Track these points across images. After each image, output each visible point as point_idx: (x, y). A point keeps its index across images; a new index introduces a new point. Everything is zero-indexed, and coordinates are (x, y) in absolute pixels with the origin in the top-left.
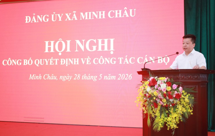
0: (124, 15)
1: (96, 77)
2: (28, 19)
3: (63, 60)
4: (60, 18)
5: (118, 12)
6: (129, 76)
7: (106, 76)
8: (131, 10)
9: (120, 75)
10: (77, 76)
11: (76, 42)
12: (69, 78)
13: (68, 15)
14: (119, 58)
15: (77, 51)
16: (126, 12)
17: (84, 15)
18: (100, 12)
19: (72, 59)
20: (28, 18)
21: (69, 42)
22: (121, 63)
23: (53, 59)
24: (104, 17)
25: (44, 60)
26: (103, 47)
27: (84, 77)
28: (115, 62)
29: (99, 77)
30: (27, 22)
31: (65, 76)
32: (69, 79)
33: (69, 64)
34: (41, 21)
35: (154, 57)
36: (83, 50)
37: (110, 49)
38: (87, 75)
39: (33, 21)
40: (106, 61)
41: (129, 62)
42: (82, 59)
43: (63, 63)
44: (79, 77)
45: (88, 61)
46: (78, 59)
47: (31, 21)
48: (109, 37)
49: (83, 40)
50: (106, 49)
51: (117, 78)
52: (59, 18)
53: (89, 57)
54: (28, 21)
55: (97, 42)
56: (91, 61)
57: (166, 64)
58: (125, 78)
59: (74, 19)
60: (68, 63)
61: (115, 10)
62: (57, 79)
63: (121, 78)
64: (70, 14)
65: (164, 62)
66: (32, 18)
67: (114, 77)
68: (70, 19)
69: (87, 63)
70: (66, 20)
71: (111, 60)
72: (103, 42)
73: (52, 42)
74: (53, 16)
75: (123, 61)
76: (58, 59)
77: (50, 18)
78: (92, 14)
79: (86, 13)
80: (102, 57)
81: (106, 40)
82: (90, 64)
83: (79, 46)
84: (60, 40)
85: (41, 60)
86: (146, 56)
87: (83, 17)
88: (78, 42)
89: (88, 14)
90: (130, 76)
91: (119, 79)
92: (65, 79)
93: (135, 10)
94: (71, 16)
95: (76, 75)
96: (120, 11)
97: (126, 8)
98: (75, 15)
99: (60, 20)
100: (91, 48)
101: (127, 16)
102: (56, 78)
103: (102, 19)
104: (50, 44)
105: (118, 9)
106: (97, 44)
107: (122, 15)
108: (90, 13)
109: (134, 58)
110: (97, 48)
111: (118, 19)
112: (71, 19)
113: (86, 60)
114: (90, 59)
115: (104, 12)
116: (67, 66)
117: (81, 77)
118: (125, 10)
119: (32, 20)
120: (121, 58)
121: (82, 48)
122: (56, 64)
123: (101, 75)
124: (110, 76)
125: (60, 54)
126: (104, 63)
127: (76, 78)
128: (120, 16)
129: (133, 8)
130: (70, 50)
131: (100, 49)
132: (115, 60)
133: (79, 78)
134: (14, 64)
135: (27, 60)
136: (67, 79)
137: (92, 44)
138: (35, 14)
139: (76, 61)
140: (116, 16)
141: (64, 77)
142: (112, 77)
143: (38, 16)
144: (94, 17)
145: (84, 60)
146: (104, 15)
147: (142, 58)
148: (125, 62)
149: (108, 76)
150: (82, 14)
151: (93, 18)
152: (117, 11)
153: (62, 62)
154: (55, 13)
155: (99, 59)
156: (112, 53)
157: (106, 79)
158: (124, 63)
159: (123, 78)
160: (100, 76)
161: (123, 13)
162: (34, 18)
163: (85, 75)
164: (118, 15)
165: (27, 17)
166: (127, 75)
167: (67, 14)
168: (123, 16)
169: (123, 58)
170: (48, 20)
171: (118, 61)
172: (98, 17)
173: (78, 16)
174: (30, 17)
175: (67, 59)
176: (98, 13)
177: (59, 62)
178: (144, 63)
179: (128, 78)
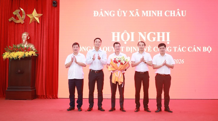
8: (182, 11)
9: (175, 60)
11: (139, 33)
13: (132, 12)
16: (178, 12)
17: (145, 13)
19: (136, 47)
21: (132, 33)
22: (175, 51)
24: (161, 15)
25: (111, 47)
26: (161, 39)
28: (171, 50)
30: (95, 16)
33: (133, 51)
34: (108, 16)
35: (200, 47)
36: (145, 41)
37: (167, 40)
39: (101, 15)
41: (181, 50)
47: (99, 15)
48: (166, 31)
49: (145, 33)
50: (163, 40)
52: (124, 14)
53: (150, 46)
55: (157, 34)
56: (152, 49)
57: (209, 52)
58: (179, 62)
59: (137, 15)
61: (170, 10)
65: (208, 50)
66: (99, 13)
68: (133, 15)
70: (130, 16)
71: (168, 48)
72: (161, 35)
73: (118, 33)
74: (118, 12)
76: (124, 47)
77: (116, 13)
78: (151, 12)
79: (147, 12)
81: (163, 33)
83: (141, 37)
84: (126, 32)
85: (109, 47)
86: (194, 46)
87: (145, 15)
89: (149, 12)
90: (182, 61)
93: (185, 11)
94: (134, 13)
96: (174, 11)
97: (178, 9)
98: (137, 12)
100: (152, 39)
101: (180, 15)
103: (160, 17)
104: (116, 35)
105: (173, 10)
106: (156, 36)
107: (176, 15)
109: (185, 47)
110: (156, 39)
111: (173, 17)
113: (148, 48)
115: (161, 12)
116: (131, 52)
118: (178, 11)
120: (175, 47)
121: (144, 38)
122: (122, 51)
125: (125, 43)
128: (174, 15)
129: (184, 10)
130: (134, 40)
131: (159, 40)
132: (171, 49)
134: (84, 50)
137: (152, 36)
138: (102, 10)
140: (171, 15)
143: (105, 12)
144: (154, 15)
146: (161, 13)
147: (191, 47)
148: (178, 50)
150: (143, 12)
151: (152, 16)
153: (127, 49)
154: (120, 10)
156: (168, 43)
159: (177, 62)
161: (176, 13)
162: (101, 12)
165: (95, 12)
167: (130, 11)
169: (177, 47)
170: (114, 15)
171: (173, 49)
172: (157, 15)
173: (140, 13)
174: (97, 12)
175: (131, 47)
176: (157, 12)
177: (125, 49)
178: (193, 51)
179: (181, 62)
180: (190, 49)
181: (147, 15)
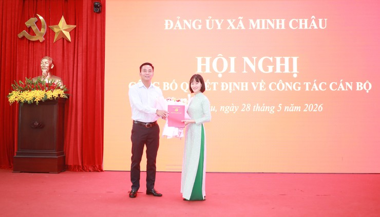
0: (311, 25)
1: (273, 108)
2: (168, 24)
3: (225, 84)
4: (219, 25)
5: (303, 22)
6: (318, 107)
7: (288, 107)
8: (320, 20)
9: (307, 105)
10: (246, 107)
11: (243, 59)
12: (235, 109)
13: (232, 21)
14: (304, 83)
15: (245, 72)
16: (313, 22)
17: (255, 23)
18: (278, 21)
19: (239, 83)
20: (169, 22)
21: (233, 59)
22: (307, 89)
23: (210, 83)
24: (283, 27)
26: (283, 68)
27: (256, 108)
28: (299, 88)
29: (277, 108)
30: (167, 28)
31: (229, 107)
32: (234, 111)
33: (234, 90)
34: (190, 28)
35: (352, 83)
36: (254, 71)
37: (292, 71)
38: (261, 105)
39: (178, 28)
40: (287, 86)
41: (318, 88)
42: (253, 84)
43: (225, 88)
44: (249, 107)
45: (261, 86)
46: (247, 83)
47: (174, 27)
48: (291, 55)
49: (255, 58)
50: (287, 70)
51: (302, 109)
52: (217, 26)
53: (263, 81)
54: (169, 26)
55: (275, 60)
56: (267, 86)
57: (367, 92)
58: (313, 110)
59: (240, 27)
60: (232, 89)
61: (299, 18)
62: (216, 111)
63: (308, 109)
64: (234, 20)
65: (365, 88)
66: (175, 23)
67: (298, 108)
68: (233, 28)
69: (261, 89)
70: (228, 28)
71: (294, 85)
72: (283, 61)
73: (208, 59)
74: (208, 21)
75: (310, 87)
76: (217, 83)
77: (204, 24)
78: (266, 21)
79: (258, 21)
80: (281, 81)
81: (287, 59)
82: (265, 90)
83: (247, 66)
84: (220, 56)
86: (341, 80)
87: (254, 26)
88: (246, 59)
89: (261, 22)
90: (320, 106)
91: (305, 111)
92: (229, 110)
93: (326, 20)
94: (236, 24)
95: (244, 104)
96: (306, 20)
97: (313, 17)
98: (241, 22)
99: (219, 28)
100: (266, 69)
101: (316, 27)
102: (215, 109)
103: (281, 30)
104: (204, 61)
105: (303, 18)
106: (274, 63)
107: (308, 27)
108: (263, 21)
110: (274, 69)
111: (304, 30)
112: (236, 27)
113: (259, 84)
114: (264, 83)
115: (283, 21)
116: (230, 92)
117: (252, 108)
118: (312, 19)
119: (176, 26)
120: (307, 84)
121: (253, 68)
122: (215, 89)
123: (281, 105)
124: (293, 107)
125: (220, 76)
126: (285, 89)
127: (245, 109)
128: (306, 27)
129: (324, 18)
130: (235, 71)
131: (278, 70)
132: (299, 86)
133: (249, 109)
135: (168, 84)
136: (230, 110)
137: (267, 63)
138: (179, 17)
139: (244, 86)
140: (301, 27)
141: (227, 108)
142: (295, 107)
143: (185, 21)
144: (270, 26)
145: (255, 84)
146: (283, 24)
147: (336, 83)
148: (313, 88)
149: (290, 106)
150: (251, 21)
151: (268, 28)
152: (301, 20)
153: (223, 86)
154: (211, 17)
155: (277, 84)
156: (295, 76)
157: (288, 111)
158: (312, 90)
159: (310, 110)
160: (279, 106)
161: (309, 23)
162: (178, 22)
163: (258, 104)
164: (303, 26)
165: (167, 21)
166: (317, 105)
167: (229, 21)
168: (310, 28)
169: (310, 83)
170: (200, 27)
171: (304, 87)
172: (275, 26)
173: (246, 24)
174: (172, 22)
175: (230, 83)
176: (276, 21)
177: (219, 87)
178: (338, 90)
179: (317, 109)
180: (334, 86)
181: (258, 28)
